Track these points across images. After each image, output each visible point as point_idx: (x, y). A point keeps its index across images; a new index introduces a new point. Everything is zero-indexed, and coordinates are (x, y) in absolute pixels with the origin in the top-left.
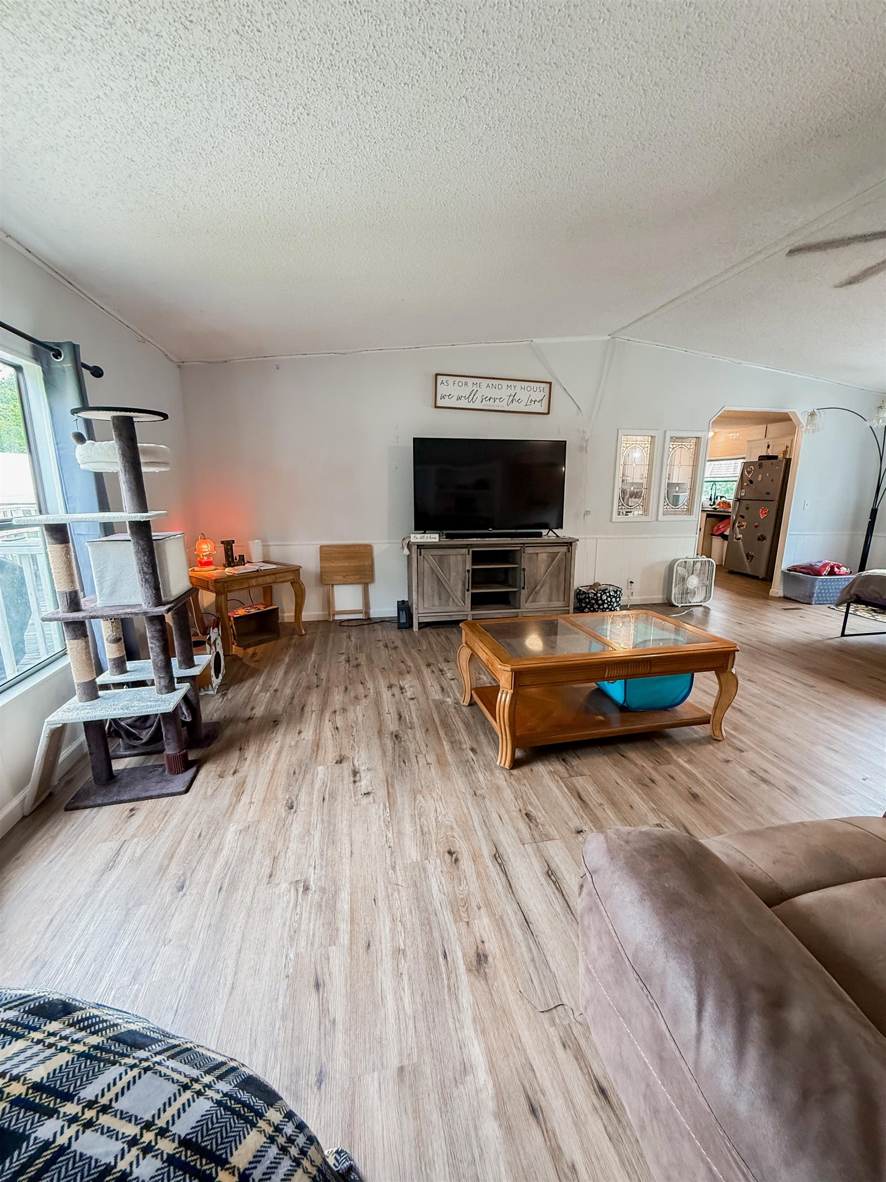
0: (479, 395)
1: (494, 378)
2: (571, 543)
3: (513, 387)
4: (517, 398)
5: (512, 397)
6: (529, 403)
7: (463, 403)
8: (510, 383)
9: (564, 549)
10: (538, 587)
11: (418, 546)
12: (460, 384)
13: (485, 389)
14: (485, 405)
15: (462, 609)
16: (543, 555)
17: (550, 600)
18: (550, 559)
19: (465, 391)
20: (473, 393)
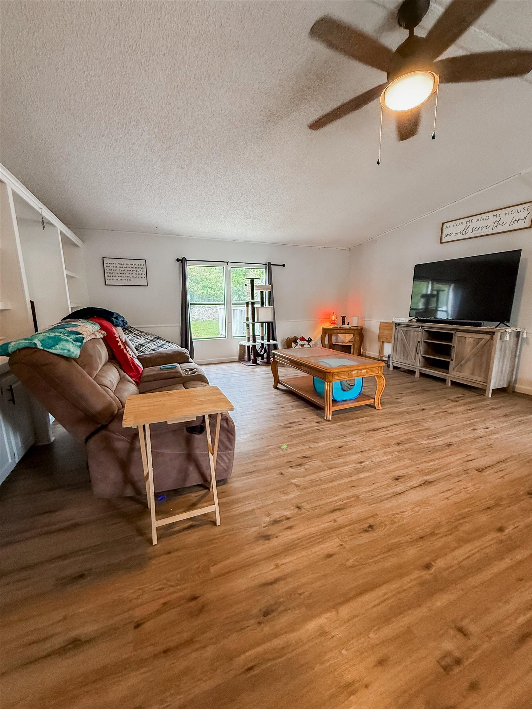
0: (470, 229)
1: (481, 214)
2: (494, 333)
3: (498, 215)
4: (501, 222)
5: (496, 223)
6: (512, 223)
7: (460, 236)
8: (495, 213)
9: (488, 337)
10: (463, 362)
11: (396, 324)
12: (458, 225)
13: (475, 223)
14: (475, 234)
15: (413, 364)
16: (470, 339)
17: (472, 374)
18: (475, 343)
19: (461, 228)
20: (467, 228)
